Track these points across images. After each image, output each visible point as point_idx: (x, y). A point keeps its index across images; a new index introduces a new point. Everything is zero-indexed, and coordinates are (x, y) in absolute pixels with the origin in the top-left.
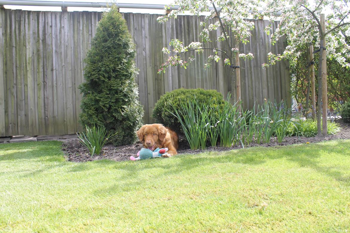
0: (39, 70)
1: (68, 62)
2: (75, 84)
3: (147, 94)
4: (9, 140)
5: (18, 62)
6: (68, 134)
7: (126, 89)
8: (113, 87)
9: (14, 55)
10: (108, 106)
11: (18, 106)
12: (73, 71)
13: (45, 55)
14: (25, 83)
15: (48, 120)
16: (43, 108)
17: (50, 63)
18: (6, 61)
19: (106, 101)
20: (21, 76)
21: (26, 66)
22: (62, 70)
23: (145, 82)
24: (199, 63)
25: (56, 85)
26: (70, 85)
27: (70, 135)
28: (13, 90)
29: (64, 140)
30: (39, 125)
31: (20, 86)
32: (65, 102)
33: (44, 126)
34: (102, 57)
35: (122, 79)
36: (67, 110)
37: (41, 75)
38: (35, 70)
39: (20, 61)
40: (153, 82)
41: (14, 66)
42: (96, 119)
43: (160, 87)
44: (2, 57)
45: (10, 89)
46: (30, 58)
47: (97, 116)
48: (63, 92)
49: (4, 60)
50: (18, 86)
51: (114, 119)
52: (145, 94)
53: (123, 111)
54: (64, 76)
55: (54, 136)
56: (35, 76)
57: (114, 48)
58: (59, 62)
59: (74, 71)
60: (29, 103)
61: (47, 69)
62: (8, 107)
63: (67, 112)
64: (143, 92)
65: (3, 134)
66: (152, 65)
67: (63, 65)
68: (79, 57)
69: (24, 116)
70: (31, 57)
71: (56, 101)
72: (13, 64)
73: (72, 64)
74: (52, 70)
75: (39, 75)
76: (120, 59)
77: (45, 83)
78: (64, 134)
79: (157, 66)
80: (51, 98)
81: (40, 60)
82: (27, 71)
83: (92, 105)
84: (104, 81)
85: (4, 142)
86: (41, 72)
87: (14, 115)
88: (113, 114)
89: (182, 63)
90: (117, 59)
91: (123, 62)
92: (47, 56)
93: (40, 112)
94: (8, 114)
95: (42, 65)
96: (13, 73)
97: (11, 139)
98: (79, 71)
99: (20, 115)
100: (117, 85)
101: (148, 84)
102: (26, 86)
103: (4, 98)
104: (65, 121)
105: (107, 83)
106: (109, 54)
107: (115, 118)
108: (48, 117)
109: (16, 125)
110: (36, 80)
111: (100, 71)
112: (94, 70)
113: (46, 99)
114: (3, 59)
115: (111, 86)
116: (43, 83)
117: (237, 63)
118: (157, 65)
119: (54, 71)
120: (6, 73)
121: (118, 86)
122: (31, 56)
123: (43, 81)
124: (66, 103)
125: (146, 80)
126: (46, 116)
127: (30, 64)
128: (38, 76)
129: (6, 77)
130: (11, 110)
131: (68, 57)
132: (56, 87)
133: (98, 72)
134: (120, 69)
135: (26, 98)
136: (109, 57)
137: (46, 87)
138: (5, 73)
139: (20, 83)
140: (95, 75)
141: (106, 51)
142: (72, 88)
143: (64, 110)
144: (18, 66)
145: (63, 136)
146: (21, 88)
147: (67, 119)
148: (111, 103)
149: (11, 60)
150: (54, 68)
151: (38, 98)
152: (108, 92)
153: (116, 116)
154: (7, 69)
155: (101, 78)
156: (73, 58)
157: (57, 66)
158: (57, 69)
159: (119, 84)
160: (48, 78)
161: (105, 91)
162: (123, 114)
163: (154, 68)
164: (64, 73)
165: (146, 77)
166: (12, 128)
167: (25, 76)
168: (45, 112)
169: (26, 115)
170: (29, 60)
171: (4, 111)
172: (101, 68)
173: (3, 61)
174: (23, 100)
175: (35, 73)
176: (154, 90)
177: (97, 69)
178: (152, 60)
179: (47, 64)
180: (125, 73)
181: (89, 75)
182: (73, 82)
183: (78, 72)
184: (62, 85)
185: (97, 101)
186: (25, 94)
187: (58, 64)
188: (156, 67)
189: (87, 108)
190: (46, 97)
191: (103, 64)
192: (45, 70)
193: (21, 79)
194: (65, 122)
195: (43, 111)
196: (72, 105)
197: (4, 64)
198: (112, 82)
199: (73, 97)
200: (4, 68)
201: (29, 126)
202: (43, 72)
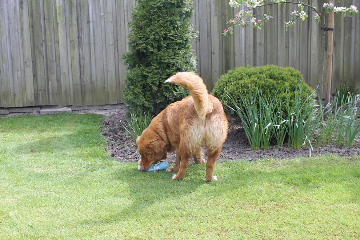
0: (72, 22)
1: (108, 11)
2: (117, 40)
3: (210, 54)
4: (39, 110)
5: (46, 12)
6: (109, 104)
7: (179, 61)
8: (164, 59)
9: (41, 4)
10: (157, 83)
11: (48, 68)
12: (114, 24)
13: (79, 2)
14: (55, 39)
15: (85, 86)
16: (78, 71)
17: (85, 13)
18: (32, 11)
19: (156, 78)
20: (50, 30)
21: (56, 17)
22: (101, 22)
23: (209, 37)
24: (284, 10)
25: (93, 42)
26: (112, 42)
27: (112, 105)
28: (42, 48)
29: (105, 111)
30: (74, 93)
31: (50, 44)
32: (105, 63)
33: (80, 94)
34: (151, 21)
35: (175, 49)
36: (107, 73)
37: (75, 28)
38: (67, 22)
39: (48, 11)
40: (219, 37)
41: (42, 17)
42: (143, 100)
43: (228, 45)
44: (27, 7)
45: (38, 47)
46: (60, 7)
47: (144, 96)
48: (103, 50)
49: (30, 10)
50: (47, 44)
51: (164, 98)
52: (208, 54)
53: (175, 90)
54: (103, 30)
55: (92, 106)
56: (68, 30)
57: (166, 7)
58: (97, 11)
59: (116, 23)
60: (61, 65)
61: (82, 21)
62: (36, 70)
63: (107, 77)
64: (205, 51)
65: (32, 103)
66: (218, 14)
67: (102, 15)
68: (122, 5)
69: (56, 81)
70: (62, 6)
71: (94, 62)
72: (40, 14)
73: (114, 13)
74: (88, 22)
75: (72, 28)
76: (172, 23)
77: (80, 39)
78: (104, 104)
79: (225, 16)
80: (87, 59)
81: (73, 9)
82: (57, 24)
83: (139, 81)
84: (152, 52)
85: (34, 112)
86: (75, 25)
87: (44, 80)
88: (164, 93)
89: (254, 22)
90: (168, 23)
91: (176, 26)
92: (82, 4)
93: (75, 76)
94: (37, 79)
95: (76, 16)
96: (41, 27)
97: (41, 109)
98: (123, 23)
99: (50, 80)
100: (169, 57)
101: (212, 40)
102: (56, 43)
103: (31, 59)
104: (105, 88)
105: (157, 54)
106: (159, 16)
107: (166, 97)
108: (85, 82)
109: (47, 92)
110: (69, 35)
111: (148, 38)
112: (140, 38)
113: (81, 60)
114: (28, 8)
115: (161, 59)
116: (77, 39)
117: (331, 24)
118: (224, 14)
119: (91, 24)
120: (33, 27)
121: (170, 59)
122: (61, 4)
123: (77, 37)
124: (107, 65)
125: (209, 35)
126: (82, 81)
127: (61, 15)
128: (71, 31)
129: (33, 32)
130: (41, 73)
131: (108, 5)
132: (94, 44)
133: (145, 41)
134: (172, 36)
135: (58, 58)
136: (159, 21)
137: (81, 45)
138: (31, 27)
139: (49, 40)
140: (142, 44)
141: (155, 12)
142: (113, 45)
143: (104, 74)
144: (46, 17)
145: (104, 107)
146: (51, 46)
147: (107, 85)
148: (161, 79)
149: (38, 10)
150: (91, 20)
151: (72, 59)
152: (158, 67)
153: (167, 96)
154: (33, 21)
155: (149, 48)
156: (114, 5)
157: (94, 16)
158: (94, 21)
159: (171, 56)
160: (83, 33)
161: (154, 65)
162: (175, 93)
163: (221, 17)
164: (103, 26)
165: (209, 30)
166: (42, 96)
167: (56, 30)
168: (80, 76)
169: (58, 80)
170: (59, 10)
171: (32, 74)
172: (149, 35)
173: (28, 11)
174: (54, 61)
175: (68, 26)
176: (220, 48)
177: (144, 37)
178: (218, 7)
179: (82, 15)
180: (179, 41)
181: (134, 44)
182: (115, 36)
183: (121, 25)
184: (100, 42)
185: (145, 77)
186: (57, 53)
187: (96, 14)
188: (223, 17)
189: (133, 85)
190: (81, 57)
191: (151, 30)
192: (80, 23)
193: (51, 34)
194: (106, 90)
195: (78, 75)
196: (114, 67)
197: (30, 16)
198: (163, 53)
199: (115, 57)
200: (30, 20)
201: (63, 93)
202: (77, 25)
